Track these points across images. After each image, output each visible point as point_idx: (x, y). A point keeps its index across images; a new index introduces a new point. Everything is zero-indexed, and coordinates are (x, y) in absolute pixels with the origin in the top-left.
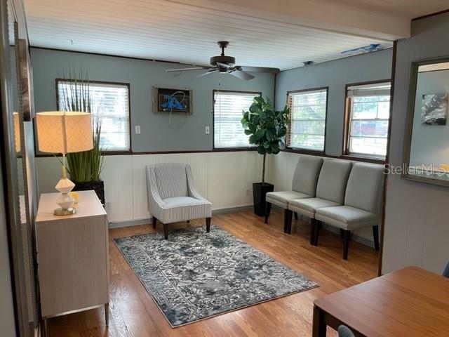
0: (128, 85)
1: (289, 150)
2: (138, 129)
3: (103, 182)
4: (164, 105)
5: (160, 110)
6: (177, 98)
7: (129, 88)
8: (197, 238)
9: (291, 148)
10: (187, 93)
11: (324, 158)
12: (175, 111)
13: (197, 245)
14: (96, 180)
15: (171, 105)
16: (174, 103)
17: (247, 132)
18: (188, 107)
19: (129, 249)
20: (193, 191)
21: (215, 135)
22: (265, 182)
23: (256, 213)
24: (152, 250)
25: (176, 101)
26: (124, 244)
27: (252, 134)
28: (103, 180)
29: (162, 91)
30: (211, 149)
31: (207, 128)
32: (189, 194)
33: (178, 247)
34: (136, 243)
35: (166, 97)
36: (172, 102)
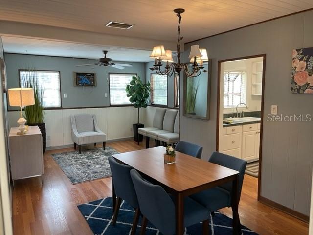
0: (59, 71)
1: (153, 105)
2: (65, 95)
3: (45, 124)
4: (80, 82)
5: (78, 85)
6: (87, 78)
7: (60, 73)
8: (97, 152)
9: (154, 104)
10: (93, 75)
11: (167, 109)
12: (86, 85)
13: (96, 155)
14: (41, 122)
15: (84, 81)
16: (86, 81)
17: (128, 96)
18: (94, 83)
19: (59, 158)
20: (97, 128)
21: (111, 97)
22: (140, 123)
23: (135, 141)
24: (71, 158)
25: (87, 80)
26: (57, 156)
27: (131, 97)
28: (45, 122)
29: (78, 74)
30: (109, 105)
31: (106, 94)
32: (95, 130)
33: (86, 157)
34: (63, 156)
35: (81, 77)
36: (84, 80)
